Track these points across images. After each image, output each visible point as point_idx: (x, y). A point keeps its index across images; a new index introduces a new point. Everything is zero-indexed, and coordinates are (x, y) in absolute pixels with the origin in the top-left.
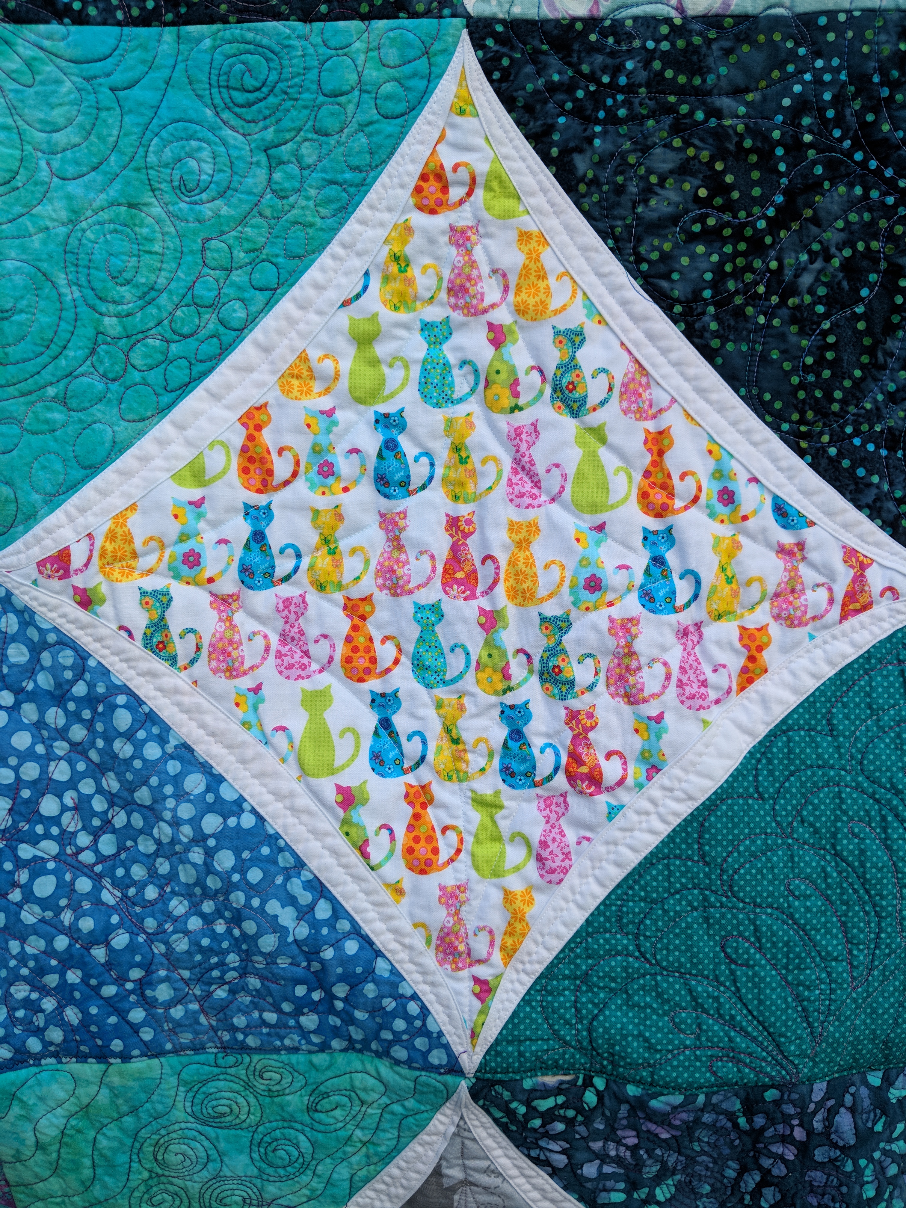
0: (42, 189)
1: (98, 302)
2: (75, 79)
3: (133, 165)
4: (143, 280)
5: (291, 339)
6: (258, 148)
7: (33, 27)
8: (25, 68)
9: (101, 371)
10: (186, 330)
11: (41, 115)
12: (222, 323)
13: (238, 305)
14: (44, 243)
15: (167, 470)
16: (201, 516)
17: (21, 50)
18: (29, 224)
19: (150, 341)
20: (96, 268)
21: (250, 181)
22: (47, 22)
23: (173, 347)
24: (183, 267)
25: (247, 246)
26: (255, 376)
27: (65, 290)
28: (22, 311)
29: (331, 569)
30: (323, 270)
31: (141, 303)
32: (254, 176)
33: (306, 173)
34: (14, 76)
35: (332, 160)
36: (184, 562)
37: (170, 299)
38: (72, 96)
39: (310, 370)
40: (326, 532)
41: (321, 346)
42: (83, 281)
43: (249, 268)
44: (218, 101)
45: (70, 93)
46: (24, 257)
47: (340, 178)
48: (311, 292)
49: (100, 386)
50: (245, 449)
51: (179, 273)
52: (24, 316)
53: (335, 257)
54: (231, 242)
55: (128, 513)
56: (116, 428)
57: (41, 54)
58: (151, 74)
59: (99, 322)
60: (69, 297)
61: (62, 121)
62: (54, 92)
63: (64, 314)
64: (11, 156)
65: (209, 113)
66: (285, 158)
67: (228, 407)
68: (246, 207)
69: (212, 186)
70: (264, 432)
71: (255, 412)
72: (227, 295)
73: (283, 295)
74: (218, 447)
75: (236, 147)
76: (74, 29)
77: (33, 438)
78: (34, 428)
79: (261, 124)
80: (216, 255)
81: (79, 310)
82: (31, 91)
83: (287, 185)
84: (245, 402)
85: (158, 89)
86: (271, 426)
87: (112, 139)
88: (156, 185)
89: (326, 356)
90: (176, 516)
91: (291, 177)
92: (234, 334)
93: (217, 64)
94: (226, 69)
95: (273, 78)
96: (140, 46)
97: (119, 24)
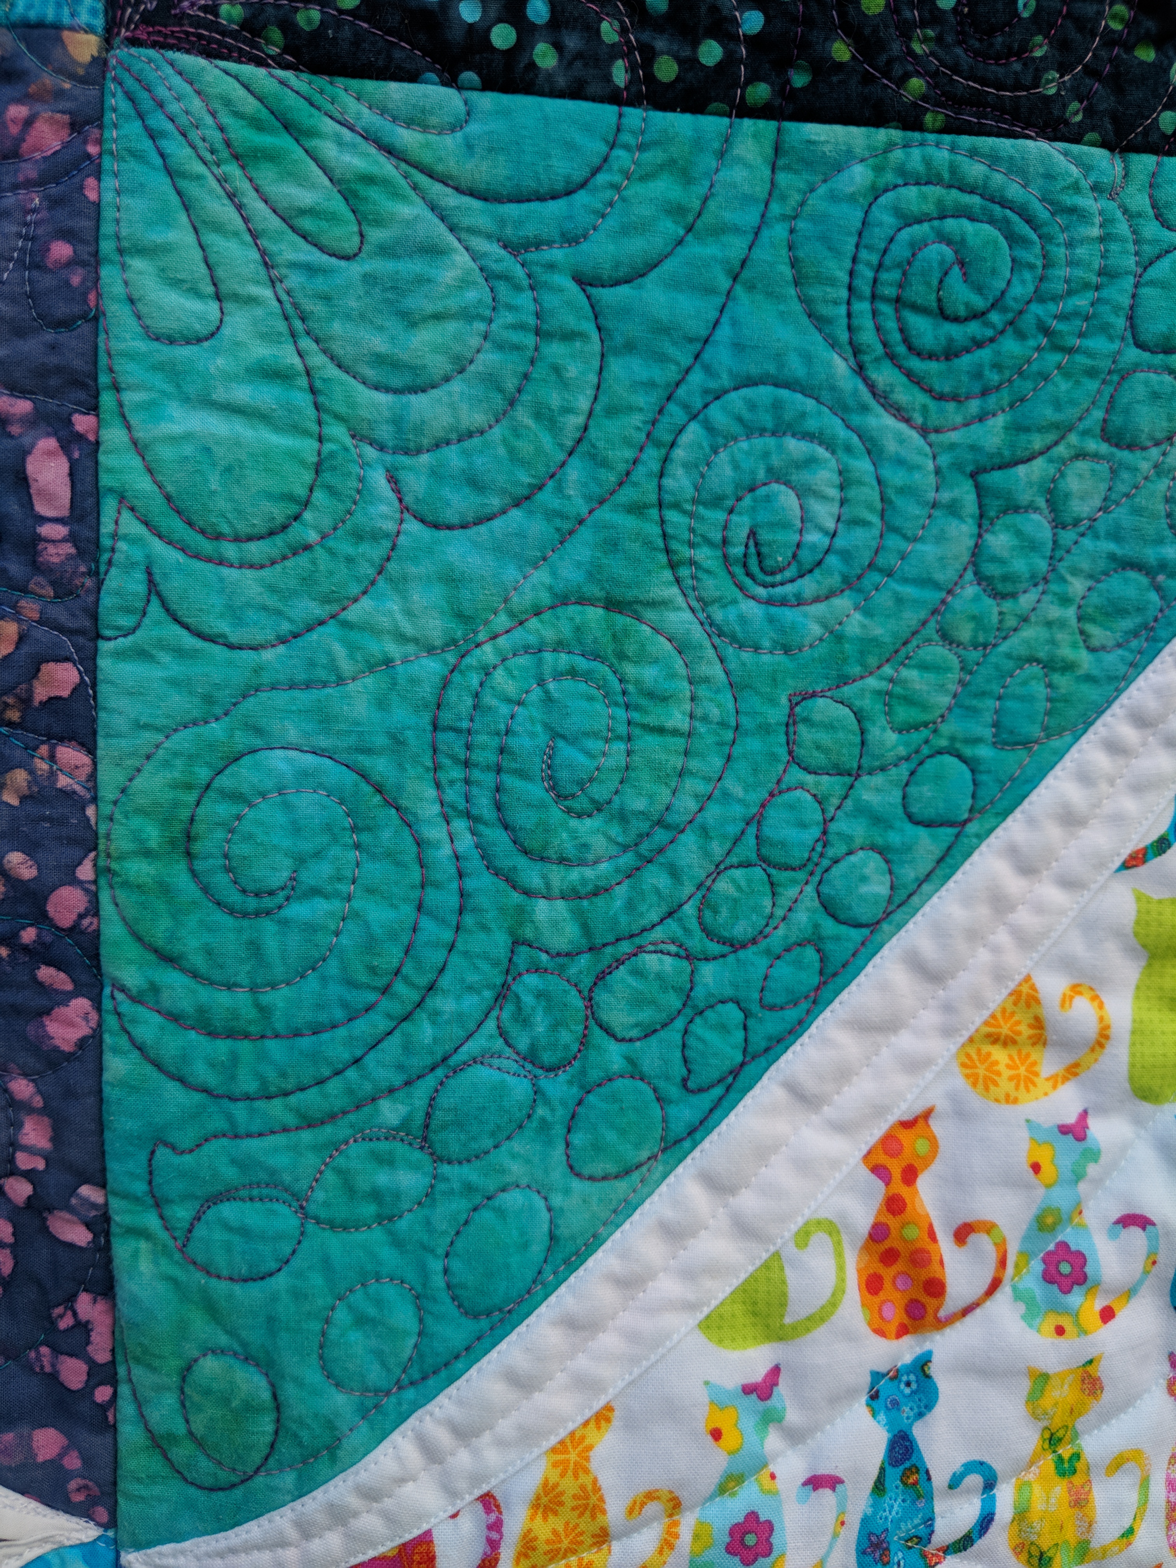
0: (377, 552)
1: (522, 861)
2: (481, 245)
3: (626, 495)
4: (639, 804)
5: (996, 950)
6: (958, 466)
7: (370, 86)
8: (339, 205)
9: (523, 1043)
10: (741, 930)
11: (379, 343)
12: (829, 907)
13: (872, 863)
14: (381, 703)
15: (690, 1307)
16: (770, 1419)
17: (329, 150)
18: (339, 651)
19: (650, 961)
20: (522, 774)
21: (928, 550)
22: (413, 78)
23: (708, 972)
24: (741, 767)
25: (903, 713)
26: (905, 1041)
27: (436, 832)
28: (315, 892)
29: (1066, 1513)
30: (1085, 778)
31: (628, 860)
32: (941, 538)
33: (1067, 536)
34: (306, 224)
35: (1138, 511)
36: (730, 1549)
37: (706, 854)
38: (471, 295)
39: (1038, 1023)
40: (1057, 1422)
41: (1067, 964)
42: (484, 805)
43: (904, 770)
44: (868, 336)
45: (464, 283)
46: (323, 742)
47: (1151, 554)
48: (1054, 832)
49: (521, 1088)
50: (878, 1233)
51: (730, 783)
52: (321, 906)
53: (1115, 748)
54: (866, 703)
55: (591, 1432)
56: (557, 1200)
57: (387, 167)
58: (694, 249)
59: (521, 915)
60: (446, 850)
61: (438, 364)
62: (422, 280)
63: (432, 896)
64: (293, 456)
65: (841, 367)
66: (1024, 498)
67: (840, 1127)
68: (911, 617)
69: (832, 560)
70: (924, 1183)
71: (904, 1136)
72: (849, 839)
73: (982, 837)
74: (820, 1239)
75: (900, 462)
76: (487, 100)
77: (334, 1242)
78: (341, 1213)
79: (974, 406)
80: (824, 738)
81: (470, 884)
82: (355, 269)
83: (1020, 566)
84: (880, 1111)
85: (709, 290)
86: (937, 1167)
87: (575, 421)
88: (686, 552)
89: (1076, 989)
90: (716, 1434)
91: (1030, 546)
92: (857, 935)
93: (877, 236)
94: (900, 251)
95: (1021, 289)
96: (670, 165)
97: (615, 98)
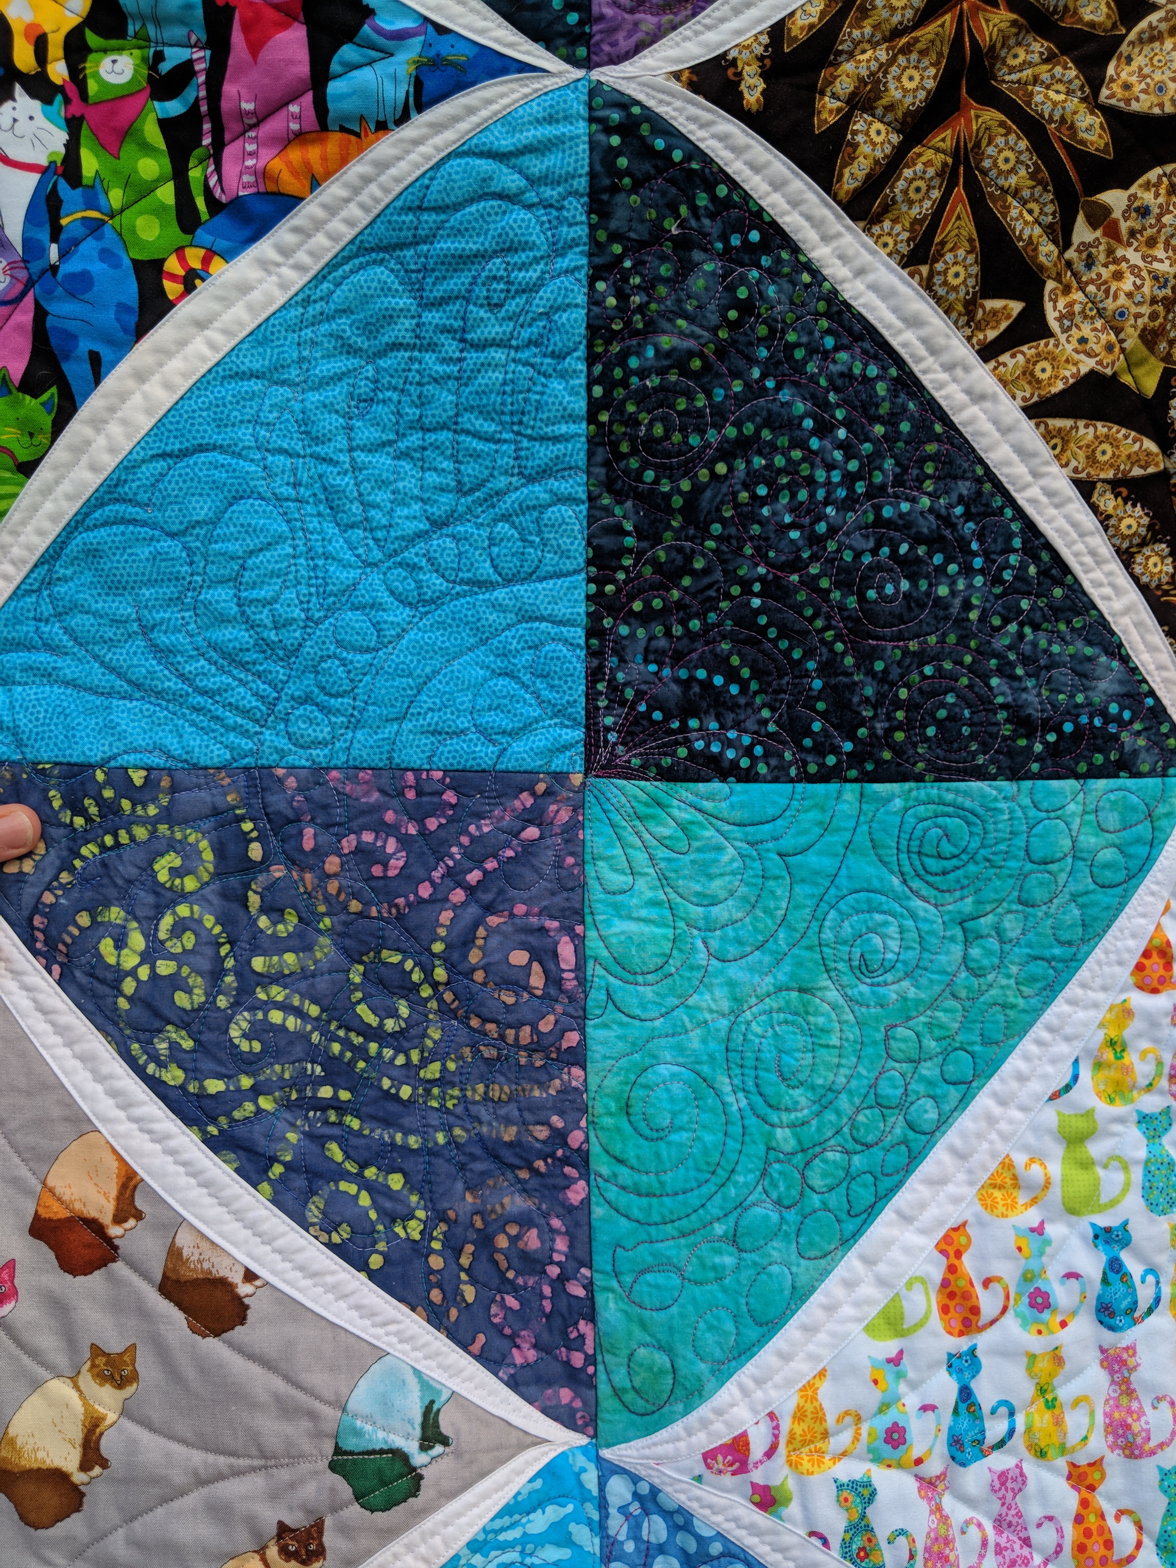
0: (700, 975)
1: (769, 1111)
2: (738, 844)
3: (805, 942)
4: (820, 1081)
5: (991, 1142)
6: (953, 920)
7: (691, 785)
8: (680, 834)
9: (774, 1196)
10: (870, 1139)
11: (698, 888)
12: (911, 1126)
13: (929, 1103)
14: (704, 1041)
15: (859, 1320)
16: (900, 1376)
17: (675, 812)
18: (686, 1019)
19: (830, 1155)
20: (767, 1070)
21: (943, 958)
22: (708, 780)
23: (856, 1159)
24: (866, 1061)
25: (937, 1032)
26: (951, 1188)
27: (731, 1099)
28: (682, 1128)
29: (1052, 1428)
30: (1027, 1058)
31: (816, 1108)
32: (948, 953)
33: (1007, 947)
34: (667, 842)
35: (1038, 934)
36: (886, 1441)
37: (852, 1103)
38: (735, 865)
39: (1015, 1177)
40: (1043, 1381)
41: (1026, 1148)
42: (750, 1084)
43: (940, 1058)
44: (907, 868)
45: (732, 860)
46: (681, 1060)
47: (1047, 953)
48: (1014, 1085)
49: (775, 1217)
50: (945, 1283)
51: (861, 1069)
52: (685, 1135)
53: (1040, 1043)
54: (920, 1028)
55: (817, 1382)
56: (794, 1269)
57: (699, 817)
58: (828, 838)
59: (771, 1136)
60: (735, 1108)
61: (722, 894)
62: (716, 861)
63: (731, 1129)
64: (665, 937)
65: (896, 881)
66: (985, 932)
67: (923, 1232)
68: (937, 989)
69: (899, 965)
70: (965, 1258)
71: (954, 1235)
72: (916, 1092)
73: (980, 1088)
74: (917, 1285)
75: (926, 920)
76: (739, 787)
77: (697, 1290)
78: (699, 1277)
79: (958, 894)
80: (903, 1046)
81: (747, 1122)
82: (687, 858)
83: (986, 962)
84: (941, 1223)
85: (836, 855)
86: (971, 1250)
87: (781, 912)
88: (833, 965)
89: (1032, 1160)
90: (876, 1382)
91: (989, 953)
92: (924, 1138)
93: (908, 828)
94: (918, 833)
95: (974, 844)
96: (815, 806)
97: (792, 781)
